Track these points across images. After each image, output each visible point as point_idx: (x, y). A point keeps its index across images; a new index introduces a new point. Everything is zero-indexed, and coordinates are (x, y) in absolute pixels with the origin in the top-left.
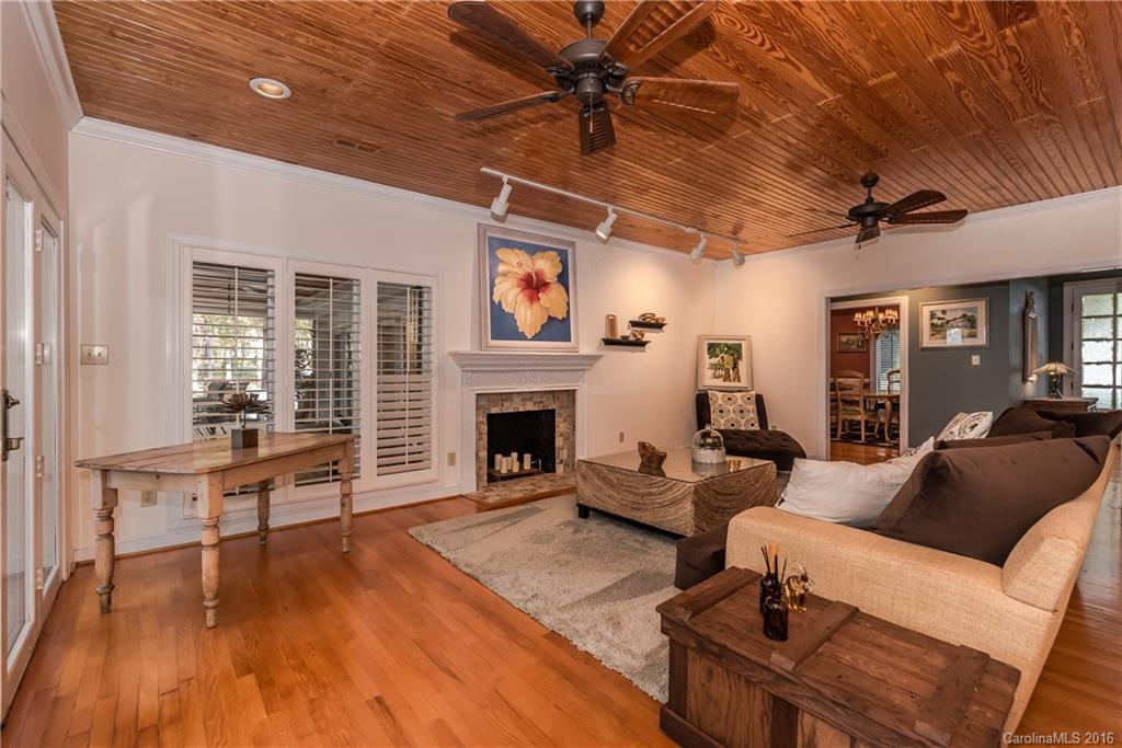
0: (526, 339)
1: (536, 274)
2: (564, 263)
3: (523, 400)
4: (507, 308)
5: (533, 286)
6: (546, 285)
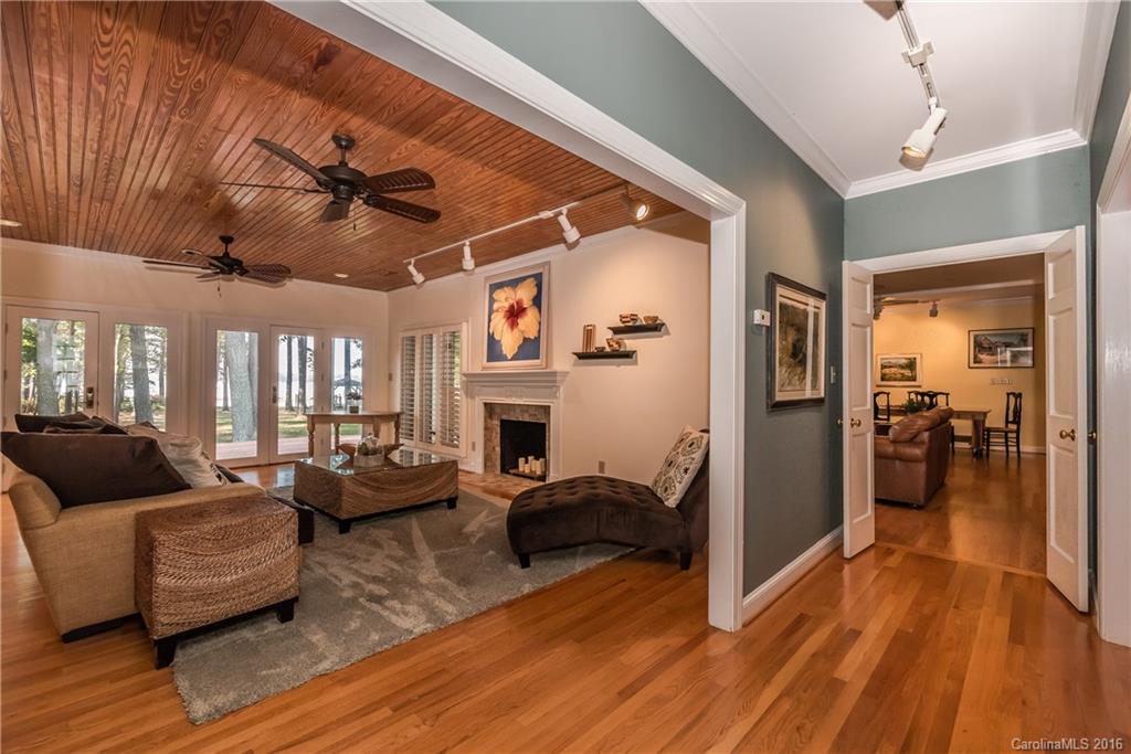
0: (507, 360)
1: (517, 303)
2: (539, 286)
3: (522, 411)
4: (497, 337)
5: (514, 314)
6: (524, 309)
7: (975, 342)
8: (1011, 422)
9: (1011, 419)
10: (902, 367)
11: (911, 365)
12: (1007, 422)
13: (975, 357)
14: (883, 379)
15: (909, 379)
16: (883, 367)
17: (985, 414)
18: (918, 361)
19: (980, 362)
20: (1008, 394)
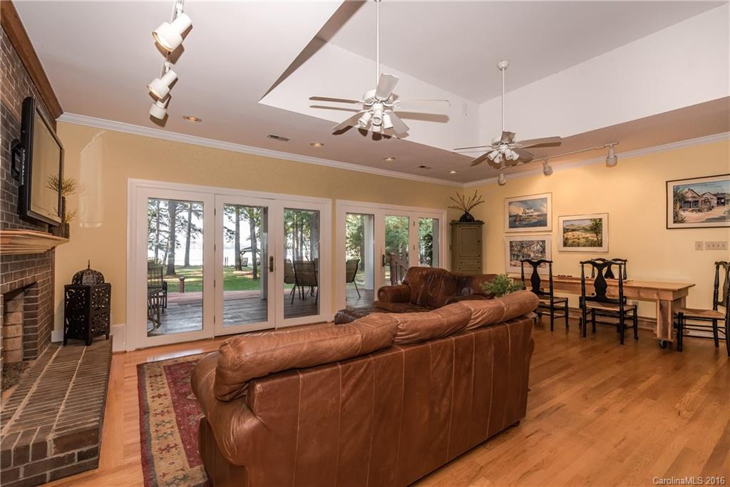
7: (675, 194)
8: (721, 304)
9: (720, 299)
10: (585, 230)
11: (596, 227)
12: (716, 303)
13: (676, 215)
14: (565, 245)
15: (593, 244)
16: (566, 231)
17: (685, 290)
18: (604, 223)
19: (682, 221)
20: (718, 265)
